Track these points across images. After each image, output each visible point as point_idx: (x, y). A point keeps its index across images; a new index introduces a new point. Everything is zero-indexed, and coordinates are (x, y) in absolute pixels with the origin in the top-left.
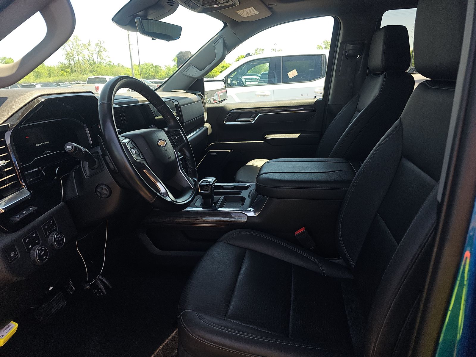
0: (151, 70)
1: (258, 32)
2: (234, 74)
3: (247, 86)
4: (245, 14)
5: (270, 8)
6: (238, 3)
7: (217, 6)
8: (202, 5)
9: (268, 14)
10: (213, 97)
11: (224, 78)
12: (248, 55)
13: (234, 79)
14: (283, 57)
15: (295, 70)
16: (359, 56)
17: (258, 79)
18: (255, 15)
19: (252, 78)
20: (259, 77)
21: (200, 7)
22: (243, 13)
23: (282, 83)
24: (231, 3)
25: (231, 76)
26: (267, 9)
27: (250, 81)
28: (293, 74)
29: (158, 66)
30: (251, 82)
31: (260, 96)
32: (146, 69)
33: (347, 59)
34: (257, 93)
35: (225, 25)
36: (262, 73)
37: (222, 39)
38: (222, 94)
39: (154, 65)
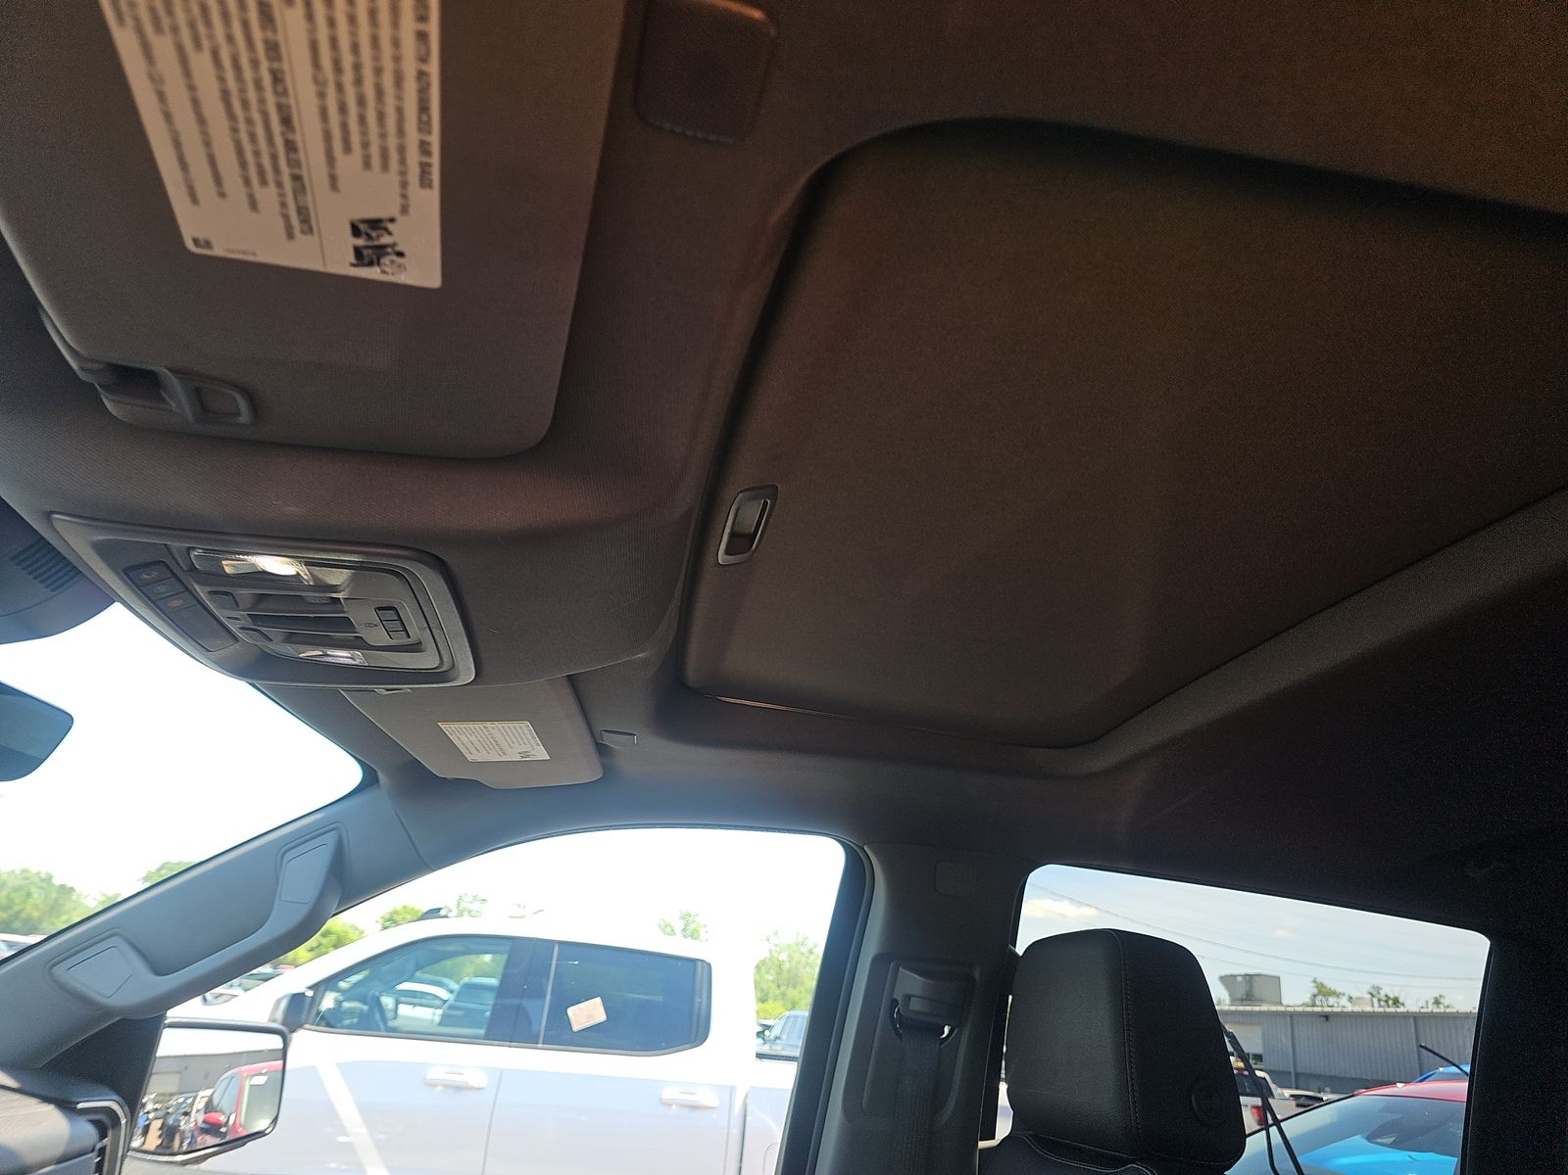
0: (37, 897)
1: (514, 841)
2: (355, 978)
3: (395, 1033)
4: (480, 748)
5: (602, 750)
6: (467, 673)
7: (342, 656)
8: (248, 623)
9: (587, 771)
10: (209, 1092)
11: (310, 988)
12: (434, 913)
13: (349, 995)
14: (561, 943)
15: (598, 1000)
16: (946, 1030)
17: (445, 1001)
18: (526, 765)
19: (423, 994)
20: (451, 992)
21: (236, 639)
22: (473, 739)
23: (540, 1045)
24: (427, 661)
25: (343, 985)
26: (591, 748)
27: (415, 1005)
28: (587, 1013)
29: (72, 889)
30: (417, 1008)
31: (439, 1088)
32: (16, 889)
33: (900, 1036)
34: (432, 1074)
35: (369, 780)
36: (466, 980)
37: (330, 839)
38: (261, 1080)
39: (57, 881)
